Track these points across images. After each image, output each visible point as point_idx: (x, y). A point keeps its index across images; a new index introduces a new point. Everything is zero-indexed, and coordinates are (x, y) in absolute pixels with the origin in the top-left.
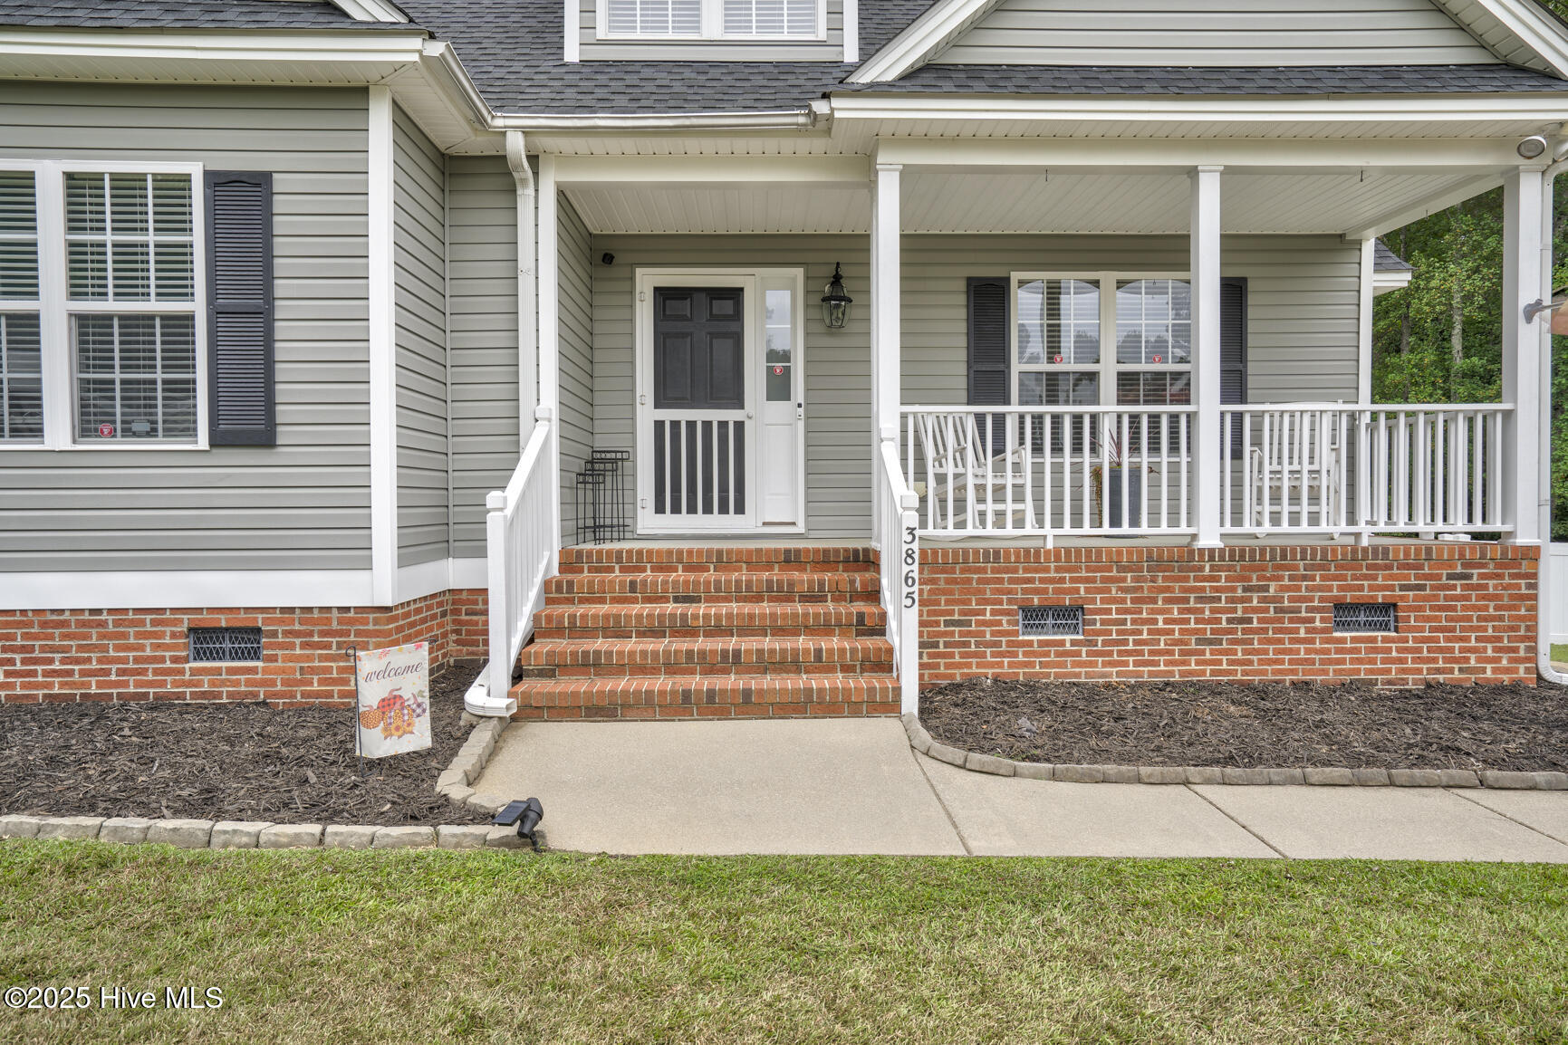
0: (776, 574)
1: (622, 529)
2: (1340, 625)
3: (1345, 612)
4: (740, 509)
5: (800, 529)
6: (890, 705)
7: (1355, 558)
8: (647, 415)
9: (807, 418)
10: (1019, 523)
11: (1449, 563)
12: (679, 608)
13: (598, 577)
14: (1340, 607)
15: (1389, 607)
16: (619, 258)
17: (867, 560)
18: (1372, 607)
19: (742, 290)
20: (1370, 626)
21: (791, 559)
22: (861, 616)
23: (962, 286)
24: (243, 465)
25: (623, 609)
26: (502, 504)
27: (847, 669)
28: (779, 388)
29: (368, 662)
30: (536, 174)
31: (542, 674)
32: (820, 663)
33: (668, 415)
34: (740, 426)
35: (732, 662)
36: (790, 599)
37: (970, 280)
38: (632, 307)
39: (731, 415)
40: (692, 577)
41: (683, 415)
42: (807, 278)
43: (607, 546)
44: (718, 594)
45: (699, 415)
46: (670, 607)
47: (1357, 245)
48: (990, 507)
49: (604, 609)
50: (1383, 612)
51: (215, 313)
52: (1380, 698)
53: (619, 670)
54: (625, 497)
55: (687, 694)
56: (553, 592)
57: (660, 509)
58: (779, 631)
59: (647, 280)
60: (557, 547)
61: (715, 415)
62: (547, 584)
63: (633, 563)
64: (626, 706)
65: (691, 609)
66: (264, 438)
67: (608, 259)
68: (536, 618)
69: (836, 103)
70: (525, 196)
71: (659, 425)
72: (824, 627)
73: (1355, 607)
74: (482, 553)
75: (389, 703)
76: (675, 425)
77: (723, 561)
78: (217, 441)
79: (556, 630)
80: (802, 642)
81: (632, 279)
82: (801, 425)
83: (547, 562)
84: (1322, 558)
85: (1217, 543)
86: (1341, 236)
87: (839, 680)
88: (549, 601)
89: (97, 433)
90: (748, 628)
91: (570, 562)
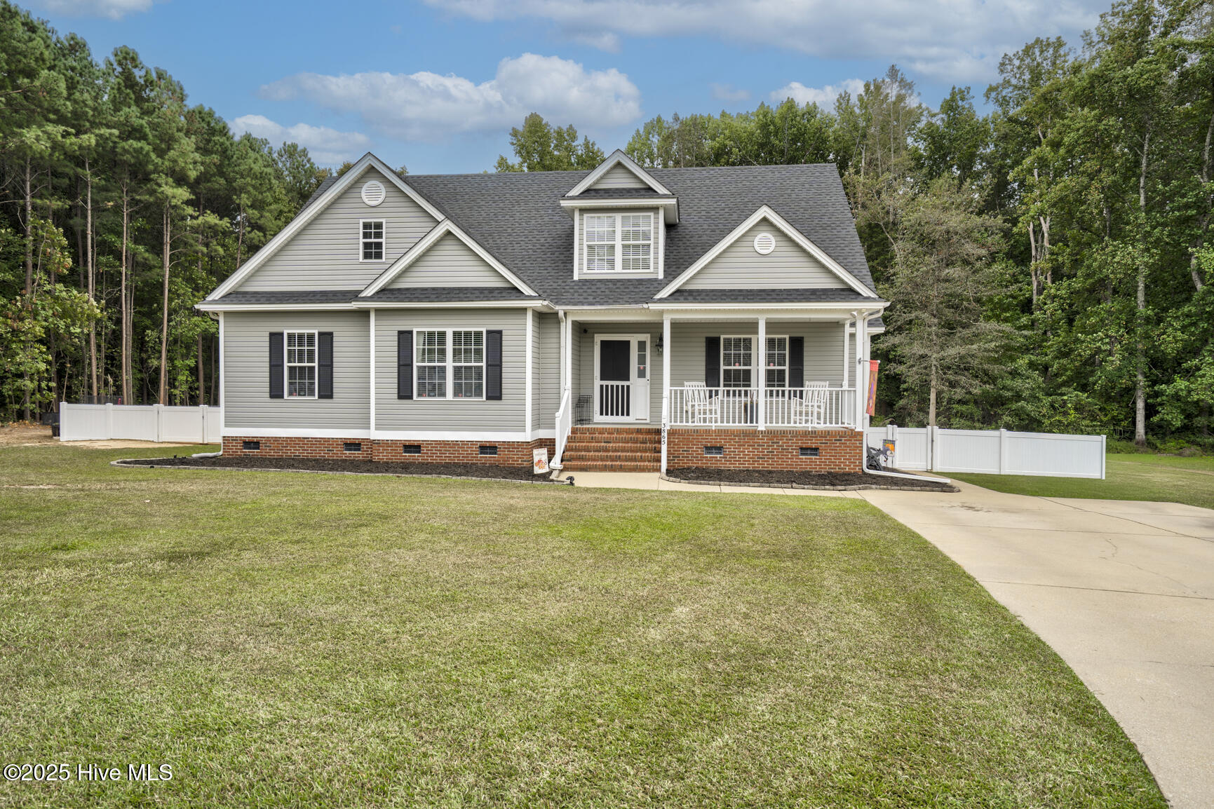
0: (634, 435)
1: (589, 421)
2: (802, 454)
3: (804, 450)
4: (628, 414)
5: (648, 421)
6: (659, 470)
7: (806, 434)
8: (598, 383)
9: (651, 384)
10: (716, 422)
11: (835, 436)
12: (605, 444)
13: (582, 435)
14: (802, 449)
15: (816, 449)
16: (589, 331)
17: (658, 432)
18: (812, 449)
19: (629, 341)
20: (811, 454)
21: (639, 431)
22: (655, 448)
23: (704, 340)
24: (494, 404)
25: (589, 444)
26: (559, 414)
27: (649, 461)
28: (642, 374)
29: (535, 452)
30: (566, 318)
31: (568, 460)
32: (642, 459)
33: (605, 383)
34: (628, 387)
35: (619, 458)
36: (636, 443)
37: (707, 338)
38: (593, 347)
39: (625, 383)
40: (609, 436)
41: (610, 383)
42: (651, 337)
43: (585, 426)
44: (617, 441)
45: (615, 383)
46: (603, 444)
47: (843, 325)
48: (702, 416)
49: (584, 444)
50: (815, 451)
51: (488, 365)
52: (814, 476)
53: (589, 460)
54: (590, 411)
55: (606, 465)
56: (570, 439)
57: (602, 414)
58: (632, 451)
59: (598, 338)
60: (570, 427)
61: (620, 383)
62: (568, 437)
63: (592, 431)
64: (590, 468)
65: (608, 445)
66: (499, 398)
67: (585, 331)
68: (566, 446)
69: (649, 305)
70: (563, 325)
71: (602, 386)
72: (645, 451)
73: (806, 449)
74: (554, 428)
75: (539, 461)
76: (607, 386)
77: (619, 431)
78: (488, 398)
79: (572, 450)
80: (639, 454)
81: (593, 337)
82: (649, 387)
83: (568, 432)
84: (796, 434)
85: (764, 429)
86: (838, 322)
87: (646, 463)
88: (569, 442)
89: (458, 396)
90: (623, 450)
91: (574, 431)
